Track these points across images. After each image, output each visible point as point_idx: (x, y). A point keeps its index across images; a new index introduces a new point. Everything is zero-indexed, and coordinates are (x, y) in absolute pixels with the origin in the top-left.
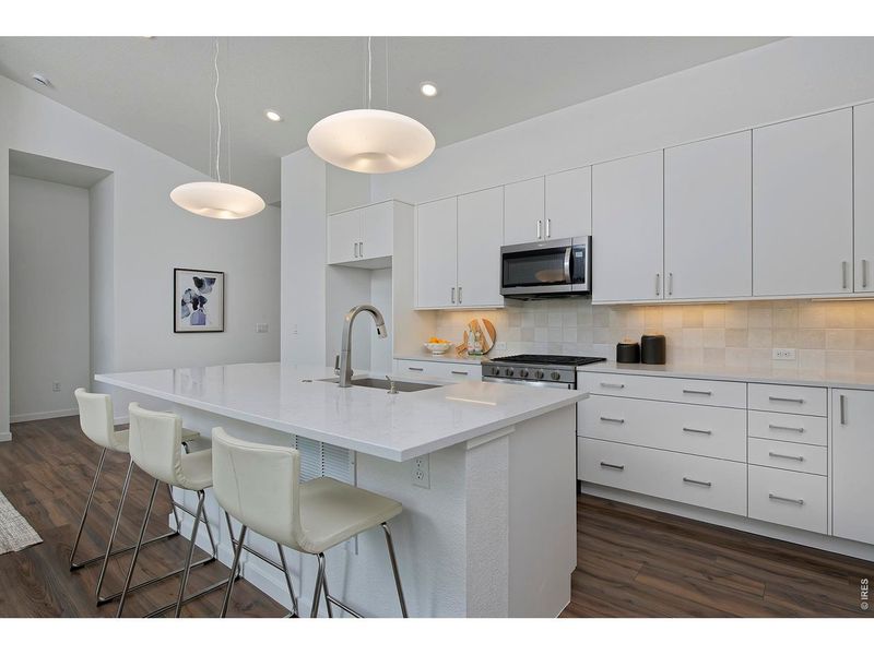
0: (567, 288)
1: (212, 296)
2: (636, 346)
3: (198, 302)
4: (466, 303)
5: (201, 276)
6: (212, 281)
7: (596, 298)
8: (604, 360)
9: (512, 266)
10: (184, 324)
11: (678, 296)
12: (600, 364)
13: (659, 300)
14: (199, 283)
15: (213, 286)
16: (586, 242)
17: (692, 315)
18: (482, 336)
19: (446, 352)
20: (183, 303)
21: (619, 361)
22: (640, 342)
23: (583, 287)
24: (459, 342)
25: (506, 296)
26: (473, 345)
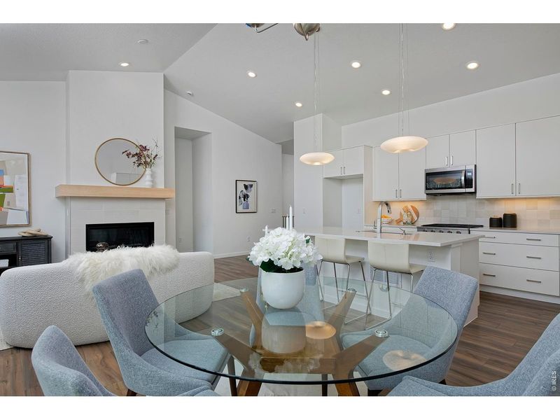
0: (463, 190)
1: (251, 194)
2: (500, 219)
3: (246, 197)
4: (404, 198)
5: (247, 183)
6: (251, 186)
7: (479, 195)
8: (482, 226)
9: (431, 179)
10: (240, 209)
11: (523, 194)
12: (480, 229)
13: (513, 196)
14: (246, 187)
15: (252, 189)
16: (474, 168)
17: (532, 204)
18: (411, 215)
19: (390, 223)
20: (240, 198)
21: (490, 226)
22: (502, 217)
23: (472, 190)
24: (397, 217)
25: (427, 194)
26: (406, 218)
